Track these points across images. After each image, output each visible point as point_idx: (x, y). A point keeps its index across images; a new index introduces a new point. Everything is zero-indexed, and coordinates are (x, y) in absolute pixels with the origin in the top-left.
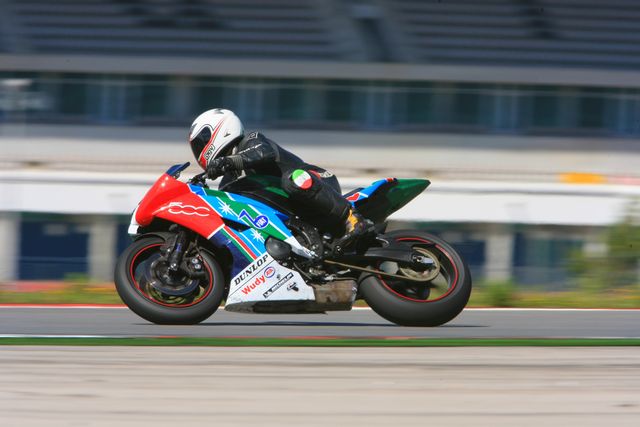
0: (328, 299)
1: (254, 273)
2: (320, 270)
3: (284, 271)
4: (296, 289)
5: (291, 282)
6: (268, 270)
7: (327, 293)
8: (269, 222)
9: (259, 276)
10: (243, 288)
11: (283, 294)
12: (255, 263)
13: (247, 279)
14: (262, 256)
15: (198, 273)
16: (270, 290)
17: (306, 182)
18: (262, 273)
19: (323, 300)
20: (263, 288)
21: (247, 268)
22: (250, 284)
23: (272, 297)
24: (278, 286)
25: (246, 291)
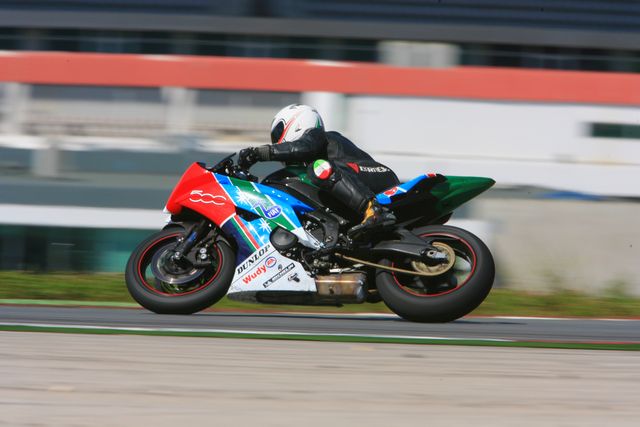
0: (332, 291)
1: (256, 262)
2: (326, 261)
3: (286, 261)
4: (297, 280)
5: (292, 272)
6: (270, 260)
7: (330, 285)
8: (282, 213)
9: (261, 266)
10: (244, 278)
11: (284, 284)
12: (257, 253)
13: (249, 268)
14: (265, 245)
15: (204, 263)
16: (271, 280)
17: (325, 172)
18: (263, 263)
19: (325, 291)
20: (264, 277)
21: (250, 258)
22: (251, 273)
23: (272, 287)
24: (279, 276)
25: (247, 280)
